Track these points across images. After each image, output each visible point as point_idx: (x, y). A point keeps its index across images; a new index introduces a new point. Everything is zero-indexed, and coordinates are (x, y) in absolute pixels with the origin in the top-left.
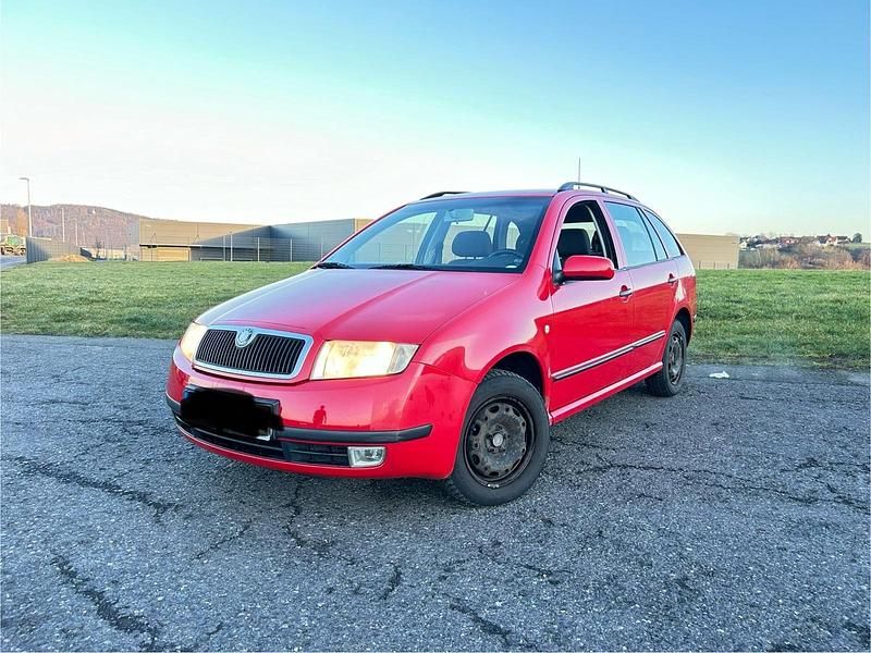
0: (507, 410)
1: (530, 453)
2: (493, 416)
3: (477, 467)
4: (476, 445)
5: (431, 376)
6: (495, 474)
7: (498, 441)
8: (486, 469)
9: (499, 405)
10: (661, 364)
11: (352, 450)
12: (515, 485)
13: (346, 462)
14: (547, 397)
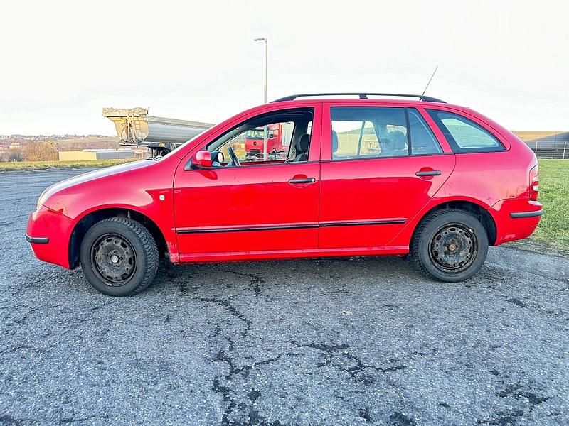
4: (96, 258)
6: (110, 277)
7: (115, 259)
8: (103, 273)
9: (112, 238)
10: (408, 247)
14: (167, 243)
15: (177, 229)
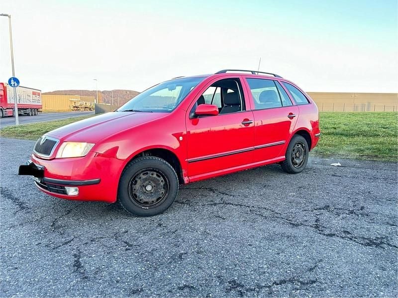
0: (152, 174)
1: (167, 194)
2: (144, 177)
3: (137, 199)
4: (135, 189)
5: (100, 157)
6: (146, 203)
7: (149, 188)
8: (141, 200)
9: (148, 172)
10: (284, 157)
11: (67, 188)
12: (158, 208)
13: (65, 192)
14: (183, 170)
15: (189, 160)
